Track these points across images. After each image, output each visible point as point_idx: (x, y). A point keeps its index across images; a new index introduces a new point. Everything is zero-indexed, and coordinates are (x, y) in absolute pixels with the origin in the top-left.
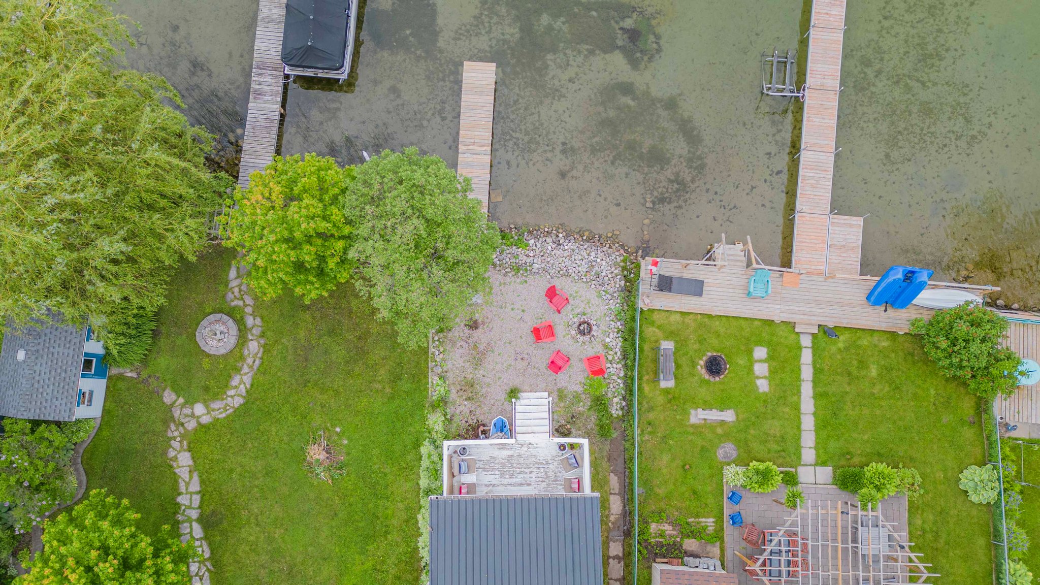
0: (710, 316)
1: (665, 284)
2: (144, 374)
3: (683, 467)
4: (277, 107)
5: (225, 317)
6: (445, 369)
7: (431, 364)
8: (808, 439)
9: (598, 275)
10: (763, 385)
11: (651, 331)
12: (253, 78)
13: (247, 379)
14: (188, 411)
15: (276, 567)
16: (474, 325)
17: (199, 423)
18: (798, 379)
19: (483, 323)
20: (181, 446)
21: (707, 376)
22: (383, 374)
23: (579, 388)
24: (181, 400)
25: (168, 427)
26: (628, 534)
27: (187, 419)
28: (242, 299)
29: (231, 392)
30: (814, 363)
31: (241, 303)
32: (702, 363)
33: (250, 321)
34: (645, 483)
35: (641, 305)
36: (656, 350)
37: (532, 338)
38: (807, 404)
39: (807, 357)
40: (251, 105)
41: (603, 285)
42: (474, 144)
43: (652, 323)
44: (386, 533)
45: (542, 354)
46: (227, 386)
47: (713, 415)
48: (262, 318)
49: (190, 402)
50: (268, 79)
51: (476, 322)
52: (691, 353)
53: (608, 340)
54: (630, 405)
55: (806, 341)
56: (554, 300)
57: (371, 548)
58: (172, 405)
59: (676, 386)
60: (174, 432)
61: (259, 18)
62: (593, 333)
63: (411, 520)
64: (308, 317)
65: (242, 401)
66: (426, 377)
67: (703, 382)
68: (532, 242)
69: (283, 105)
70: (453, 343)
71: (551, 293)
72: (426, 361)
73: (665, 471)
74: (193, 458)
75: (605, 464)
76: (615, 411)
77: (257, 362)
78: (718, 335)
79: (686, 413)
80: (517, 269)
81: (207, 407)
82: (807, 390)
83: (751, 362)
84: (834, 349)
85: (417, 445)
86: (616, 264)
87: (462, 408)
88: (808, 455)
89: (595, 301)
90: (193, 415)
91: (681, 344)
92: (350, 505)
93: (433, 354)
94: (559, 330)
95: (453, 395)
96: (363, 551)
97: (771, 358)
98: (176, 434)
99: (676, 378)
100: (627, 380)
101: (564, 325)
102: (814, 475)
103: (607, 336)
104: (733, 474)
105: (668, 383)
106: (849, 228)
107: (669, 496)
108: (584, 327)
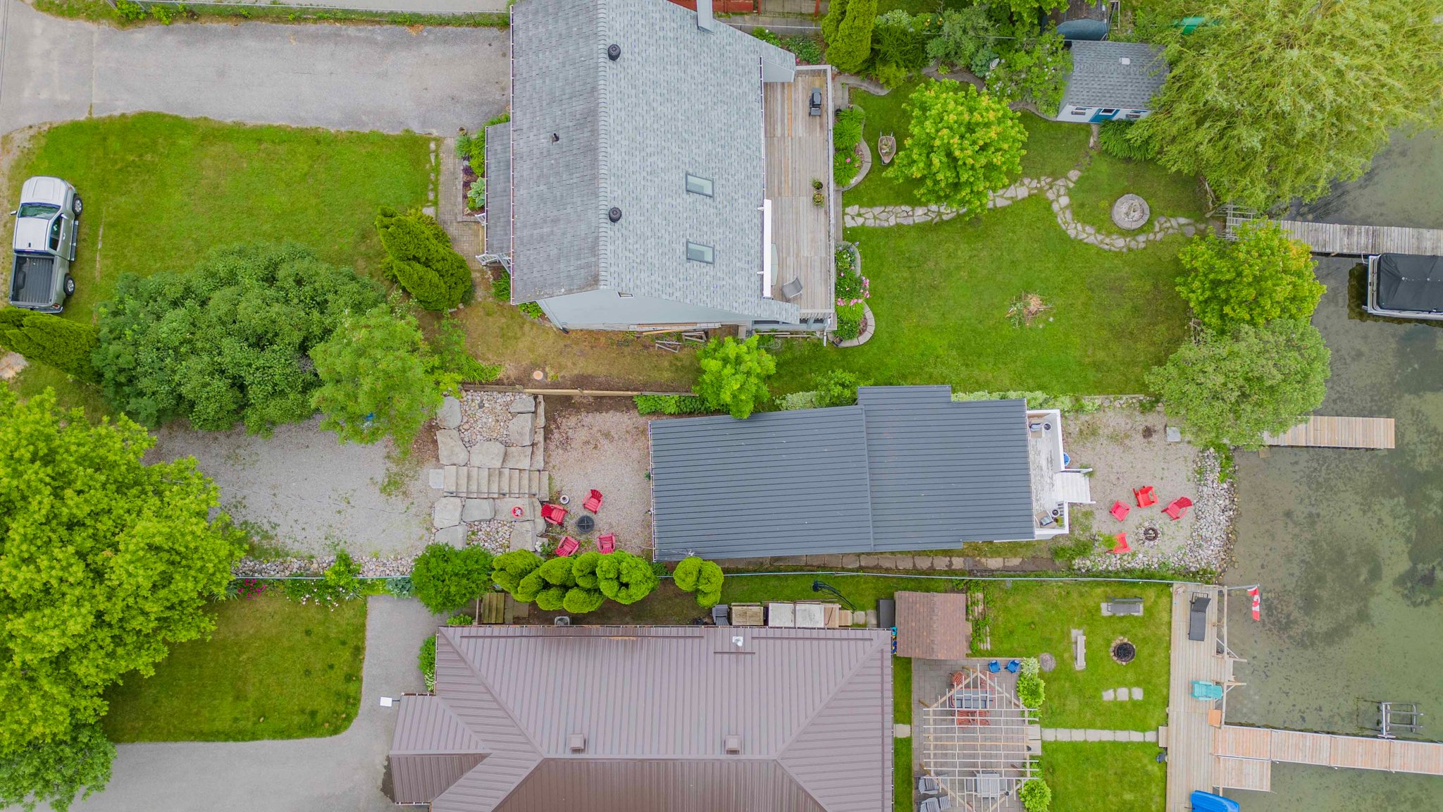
0: (1169, 647)
1: (1199, 605)
2: (1093, 153)
3: (1033, 623)
4: (1338, 250)
5: (1146, 218)
6: (1107, 410)
7: (1112, 397)
8: (1063, 735)
9: (1200, 546)
10: (1108, 695)
11: (1151, 594)
12: (1363, 227)
13: (1091, 239)
14: (1062, 191)
15: (936, 274)
16: (1148, 432)
17: (1052, 202)
18: (1116, 728)
19: (1149, 443)
20: (1032, 189)
21: (1113, 645)
22: (1101, 355)
23: (1094, 531)
24: (1071, 185)
25: (1049, 176)
26: (971, 573)
27: (1056, 192)
28: (1161, 230)
29: (1079, 227)
30: (1132, 743)
31: (1157, 229)
32: (1126, 640)
33: (1141, 238)
34: (1015, 588)
35: (1176, 584)
36: (1138, 598)
37: (1138, 488)
38: (1094, 735)
39: (1136, 737)
40: (1338, 226)
41: (1191, 550)
42: (1315, 430)
43: (1158, 596)
44: (967, 365)
45: (1126, 498)
46: (1085, 222)
47: (1081, 651)
48: (1144, 249)
49: (1070, 193)
50: (1363, 240)
51: (1150, 435)
52: (1134, 631)
53: (1141, 556)
54: (1082, 575)
55: (1150, 737)
56: (1176, 507)
57: (954, 353)
58: (1067, 178)
59: (1103, 617)
60: (1045, 181)
61: (1421, 230)
62: (1147, 543)
63: (979, 386)
64: (1148, 288)
65: (1073, 236)
66: (1100, 393)
67: (1108, 642)
68: (1225, 486)
69: (1339, 255)
70: (1129, 417)
71: (1184, 503)
72: (1115, 393)
73: (1028, 606)
74: (1023, 199)
75: (1029, 554)
76: (1077, 562)
77: (1106, 247)
78: (1152, 655)
79: (1079, 626)
80: (1201, 472)
81: (1066, 207)
82: (1107, 736)
83: (1129, 686)
84: (1146, 761)
85: (1041, 387)
86: (1208, 563)
87: (1073, 426)
88: (1050, 735)
89: (1175, 545)
90: (1059, 196)
91: (1142, 622)
92: (989, 333)
93: (1121, 399)
94: (1146, 512)
95: (1083, 418)
96: (951, 346)
97: (1135, 704)
98: (1043, 183)
99: (1111, 617)
100: (1107, 573)
101: (1152, 515)
102: (1034, 737)
103: (1143, 557)
104: (1031, 666)
105: (1105, 610)
106: (1257, 780)
107: (1007, 610)
108: (1151, 534)
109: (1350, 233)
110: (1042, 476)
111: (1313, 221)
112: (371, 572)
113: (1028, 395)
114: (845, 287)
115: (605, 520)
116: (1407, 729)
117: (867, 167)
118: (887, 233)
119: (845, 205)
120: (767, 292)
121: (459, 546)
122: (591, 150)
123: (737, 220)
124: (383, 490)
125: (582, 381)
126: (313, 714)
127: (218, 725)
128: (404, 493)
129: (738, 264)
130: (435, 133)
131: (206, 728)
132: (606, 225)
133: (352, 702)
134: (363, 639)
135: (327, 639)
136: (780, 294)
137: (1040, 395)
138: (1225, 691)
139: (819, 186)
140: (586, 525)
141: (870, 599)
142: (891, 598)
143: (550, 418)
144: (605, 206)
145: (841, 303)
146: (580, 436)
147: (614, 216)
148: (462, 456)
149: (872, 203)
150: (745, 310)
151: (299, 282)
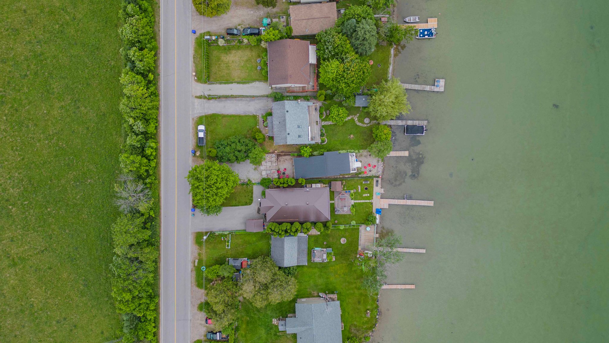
0: (373, 188)
1: (377, 181)
2: (361, 111)
3: (352, 185)
5: (369, 122)
6: (363, 152)
7: (364, 150)
8: (357, 201)
10: (364, 195)
11: (370, 180)
12: (405, 121)
13: (361, 125)
15: (337, 132)
16: (370, 155)
17: (355, 119)
18: (365, 200)
19: (370, 157)
20: (351, 117)
22: (363, 143)
23: (362, 171)
26: (343, 178)
31: (371, 123)
33: (369, 124)
34: (350, 180)
35: (374, 178)
36: (368, 181)
37: (368, 164)
38: (362, 201)
39: (368, 201)
40: (400, 121)
41: (377, 173)
42: (396, 153)
44: (342, 146)
46: (360, 122)
47: (360, 189)
48: (369, 126)
49: (357, 118)
52: (368, 186)
54: (360, 178)
55: (370, 201)
58: (357, 115)
60: (353, 116)
61: (414, 121)
63: (344, 149)
64: (370, 132)
65: (358, 125)
66: (362, 149)
67: (364, 187)
68: (382, 163)
69: (401, 125)
70: (367, 153)
71: (375, 166)
73: (352, 183)
74: (350, 119)
75: (351, 175)
76: (359, 176)
77: (363, 126)
78: (371, 189)
79: (359, 185)
80: (378, 161)
81: (357, 120)
82: (364, 201)
83: (367, 194)
84: (369, 205)
85: (353, 149)
86: (379, 175)
87: (357, 155)
88: (355, 201)
89: (374, 172)
91: (369, 184)
92: (345, 141)
93: (366, 150)
94: (370, 167)
95: (360, 153)
96: (339, 143)
97: (368, 196)
100: (364, 177)
101: (371, 168)
102: (353, 202)
103: (369, 174)
104: (352, 191)
105: (363, 183)
106: (386, 207)
107: (348, 183)
108: (370, 171)
109: (402, 122)
110: (352, 163)
111: (397, 120)
112: (253, 182)
113: (351, 150)
114: (322, 135)
115: (287, 172)
116: (410, 198)
117: (325, 115)
118: (329, 126)
119: (322, 121)
120: (310, 139)
121: (266, 178)
122: (285, 125)
123: (305, 130)
124: (254, 170)
125: (282, 152)
126: (246, 202)
127: (233, 204)
128: (257, 170)
129: (306, 137)
130: (258, 114)
131: (231, 205)
132: (288, 135)
133: (252, 200)
134: (253, 191)
135: (248, 192)
136: (312, 139)
137: (353, 150)
138: (382, 194)
139: (317, 119)
140: (284, 173)
141: (327, 183)
142: (331, 182)
143: (277, 157)
144: (287, 133)
145: (321, 138)
146: (282, 160)
148: (265, 164)
149: (326, 121)
150: (307, 142)
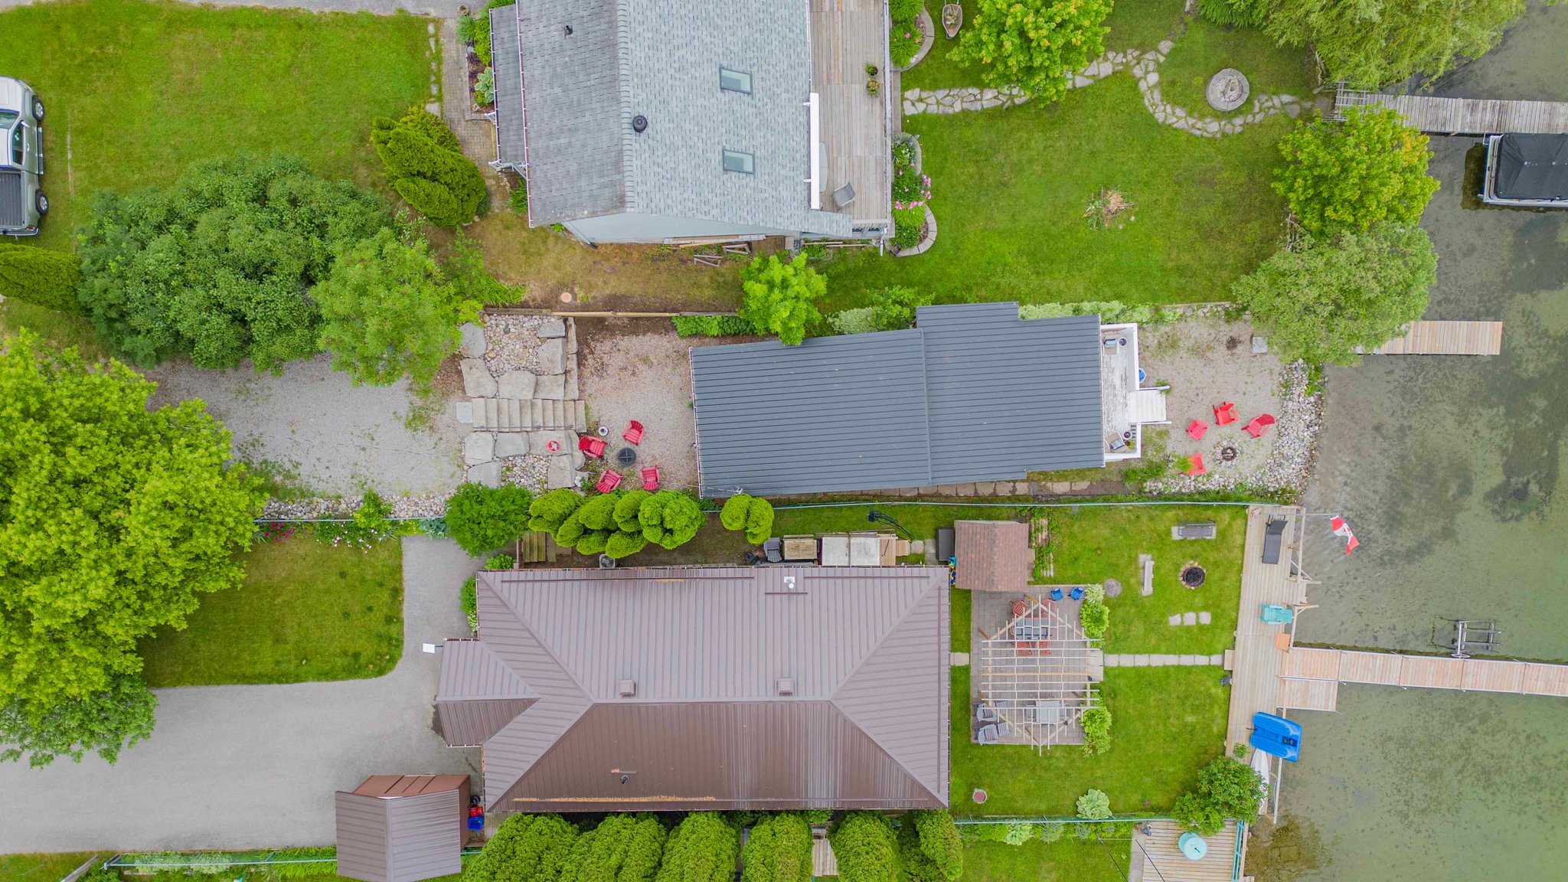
0: (1240, 571)
1: (1275, 528)
2: (1189, 19)
3: (1099, 548)
4: (1459, 130)
5: (1245, 97)
6: (1189, 319)
7: (1195, 306)
8: (1126, 661)
9: (1280, 465)
10: (1175, 620)
11: (1225, 517)
12: (1489, 102)
13: (1181, 124)
14: (1151, 67)
15: (1006, 169)
17: (1139, 80)
18: (1182, 652)
19: (1232, 355)
20: (1117, 64)
21: (1183, 569)
22: (1186, 258)
23: (1168, 451)
24: (1162, 59)
25: (1136, 49)
26: (1036, 498)
27: (1143, 67)
28: (1260, 111)
29: (1169, 109)
30: (1197, 667)
31: (1257, 110)
32: (1196, 565)
33: (1238, 121)
34: (1083, 514)
35: (1252, 506)
36: (1209, 521)
37: (1218, 403)
38: (1158, 660)
39: (1201, 660)
40: (1461, 101)
41: (1271, 470)
42: (1416, 336)
43: (1233, 519)
44: (1038, 273)
45: (1203, 415)
46: (1175, 103)
47: (1149, 576)
48: (1241, 133)
49: (1160, 68)
50: (1488, 117)
51: (1235, 346)
52: (1205, 555)
53: (1217, 476)
54: (1154, 498)
55: (1216, 660)
56: (1257, 424)
57: (1024, 259)
58: (1158, 51)
59: (1174, 542)
60: (1132, 54)
61: (1555, 104)
62: (1224, 462)
63: (1050, 296)
64: (1242, 180)
65: (1160, 120)
66: (1182, 302)
67: (1178, 567)
68: (1312, 399)
69: (1459, 135)
70: (1212, 326)
71: (1266, 420)
72: (1199, 301)
73: (1094, 532)
74: (1107, 77)
75: (1098, 477)
76: (1149, 485)
77: (1198, 133)
78: (1223, 579)
79: (1148, 551)
80: (1287, 385)
81: (1155, 86)
82: (1171, 660)
83: (1196, 610)
84: (1210, 684)
85: (1118, 297)
86: (1288, 483)
87: (1151, 338)
88: (1113, 660)
89: (1254, 464)
90: (1147, 72)
91: (1215, 546)
92: (1063, 236)
93: (1205, 307)
94: (1226, 430)
95: (1163, 329)
96: (1021, 252)
97: (1201, 628)
98: (1130, 57)
99: (1182, 541)
100: (1178, 496)
101: (1231, 435)
102: (1096, 664)
103: (1220, 476)
104: (1096, 593)
105: (1176, 533)
106: (1323, 700)
107: (1072, 535)
108: (1229, 454)
110: (1115, 395)
111: (1434, 95)
112: (403, 512)
113: (1104, 306)
114: (903, 188)
115: (648, 452)
116: (1484, 647)
117: (929, 42)
118: (952, 120)
119: (904, 89)
120: (816, 204)
121: (493, 484)
122: (609, 45)
123: (780, 120)
124: (408, 425)
125: (613, 303)
126: (356, 656)
127: (259, 668)
128: (431, 428)
129: (783, 172)
130: (433, 13)
131: (248, 671)
132: (630, 135)
133: (395, 644)
134: (401, 580)
135: (363, 581)
136: (831, 203)
137: (1116, 305)
138: (1296, 614)
139: (873, 72)
140: (627, 457)
141: (928, 528)
142: (951, 528)
143: (582, 342)
144: (628, 114)
145: (899, 207)
146: (616, 361)
147: (639, 125)
148: (489, 388)
149: (935, 86)
150: (791, 223)
151: (294, 202)
